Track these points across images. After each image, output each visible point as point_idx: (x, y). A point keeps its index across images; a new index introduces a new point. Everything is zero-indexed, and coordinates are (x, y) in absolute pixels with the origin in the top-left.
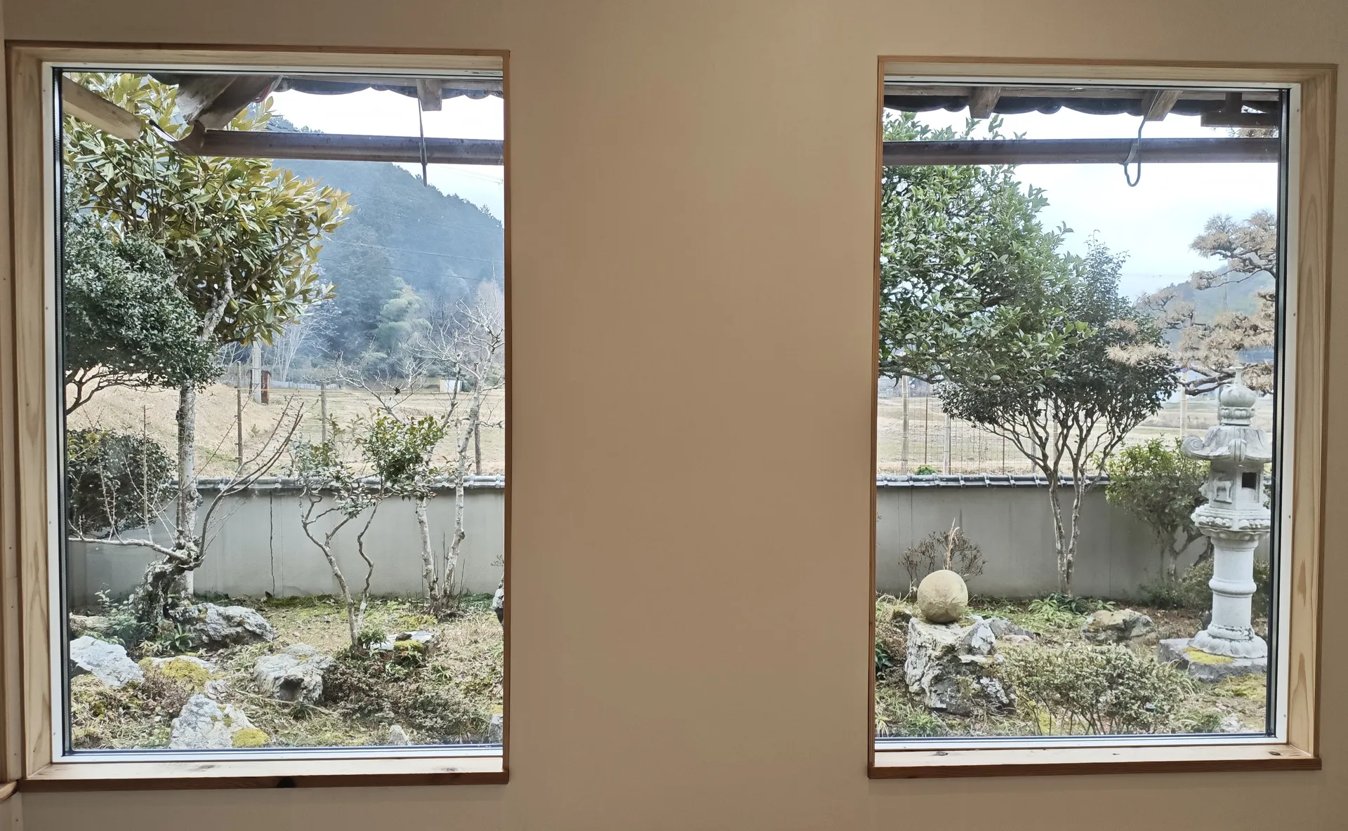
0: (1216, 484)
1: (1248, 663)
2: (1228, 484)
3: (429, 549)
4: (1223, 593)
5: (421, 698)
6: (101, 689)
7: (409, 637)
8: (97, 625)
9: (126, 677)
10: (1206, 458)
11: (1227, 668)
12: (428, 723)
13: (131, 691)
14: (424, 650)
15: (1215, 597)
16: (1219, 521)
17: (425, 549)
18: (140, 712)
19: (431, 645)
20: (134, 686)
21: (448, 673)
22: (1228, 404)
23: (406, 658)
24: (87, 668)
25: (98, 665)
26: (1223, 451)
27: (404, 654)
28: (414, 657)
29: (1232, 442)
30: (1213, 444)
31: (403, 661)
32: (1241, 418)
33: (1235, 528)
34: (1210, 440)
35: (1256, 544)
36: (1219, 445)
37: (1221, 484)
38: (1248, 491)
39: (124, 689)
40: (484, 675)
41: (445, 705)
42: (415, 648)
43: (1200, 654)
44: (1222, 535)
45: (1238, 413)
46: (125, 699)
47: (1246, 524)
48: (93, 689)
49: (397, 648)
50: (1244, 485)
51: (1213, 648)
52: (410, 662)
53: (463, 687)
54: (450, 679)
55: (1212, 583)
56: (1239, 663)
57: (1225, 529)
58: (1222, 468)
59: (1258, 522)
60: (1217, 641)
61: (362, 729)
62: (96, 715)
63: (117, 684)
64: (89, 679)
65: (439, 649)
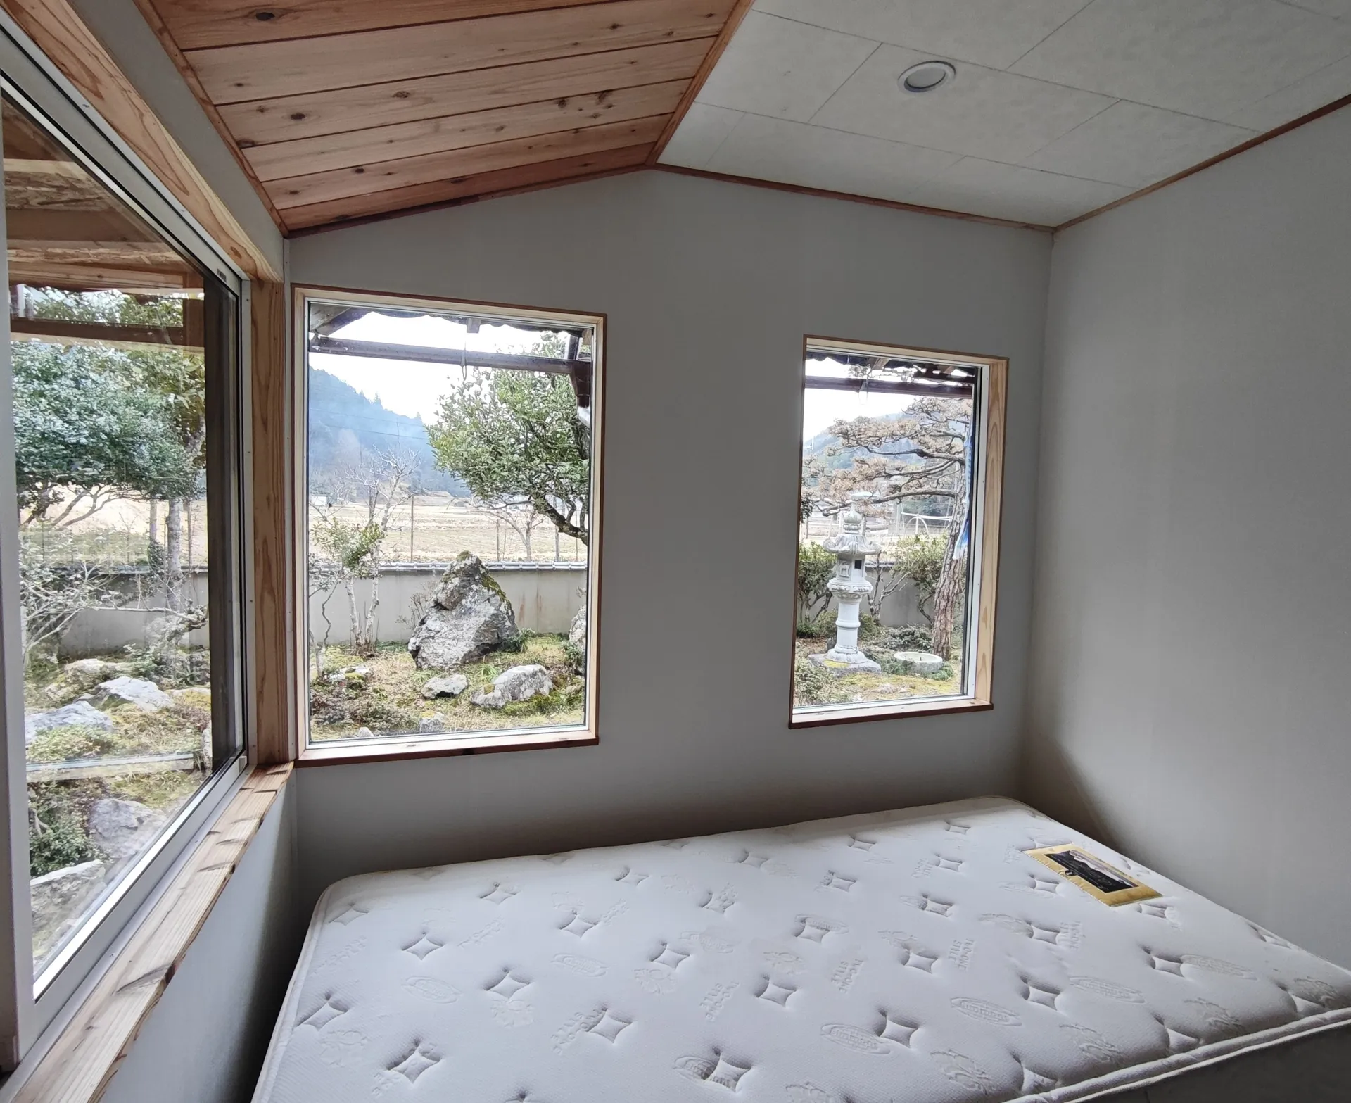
0: (842, 567)
1: (856, 666)
2: (847, 567)
3: (355, 613)
4: (843, 628)
5: (371, 709)
6: (144, 713)
7: (354, 670)
8: (125, 669)
9: (162, 704)
10: (837, 552)
11: (846, 669)
12: (378, 725)
13: (167, 714)
14: (365, 679)
15: (839, 631)
16: (843, 588)
17: (352, 613)
18: (175, 727)
19: (369, 675)
20: (168, 710)
21: (384, 693)
22: (847, 522)
23: (355, 684)
24: (130, 699)
25: (138, 697)
26: (846, 548)
27: (354, 681)
28: (360, 683)
29: (851, 544)
30: (840, 544)
31: (351, 686)
32: (855, 529)
33: (851, 592)
34: (838, 542)
35: (860, 600)
36: (843, 545)
37: (844, 567)
38: (857, 570)
39: (161, 712)
40: (409, 694)
41: (388, 714)
42: (360, 678)
43: (831, 662)
44: (844, 596)
45: (853, 527)
46: (162, 718)
47: (857, 589)
48: (138, 714)
49: (347, 678)
50: (856, 567)
51: (837, 659)
52: (357, 686)
53: (396, 701)
54: (386, 697)
55: (838, 622)
56: (852, 666)
57: (846, 592)
58: (844, 558)
59: (863, 588)
60: (840, 655)
61: (331, 731)
62: (142, 731)
63: (154, 709)
64: (132, 706)
65: (374, 678)
